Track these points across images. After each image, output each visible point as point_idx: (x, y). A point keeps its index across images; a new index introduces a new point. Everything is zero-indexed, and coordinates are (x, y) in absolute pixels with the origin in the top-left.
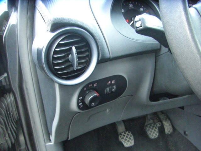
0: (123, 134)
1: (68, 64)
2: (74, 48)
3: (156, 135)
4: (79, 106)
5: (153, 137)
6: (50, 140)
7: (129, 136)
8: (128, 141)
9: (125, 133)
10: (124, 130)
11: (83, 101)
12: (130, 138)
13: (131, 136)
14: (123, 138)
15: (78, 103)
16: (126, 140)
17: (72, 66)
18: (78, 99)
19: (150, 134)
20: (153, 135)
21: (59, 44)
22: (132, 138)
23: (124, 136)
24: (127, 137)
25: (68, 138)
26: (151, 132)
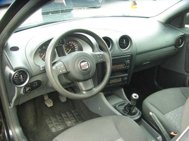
0: (47, 100)
1: (19, 80)
2: (21, 75)
3: (65, 100)
4: (24, 92)
5: (63, 101)
6: (10, 106)
7: (50, 101)
8: (50, 104)
9: (48, 100)
10: (48, 98)
11: (25, 91)
12: (51, 102)
13: (51, 101)
14: (47, 103)
15: (23, 91)
16: (48, 103)
17: (21, 80)
18: (23, 90)
19: (62, 100)
20: (63, 100)
21: (16, 75)
22: (52, 102)
23: (47, 101)
24: (49, 102)
25: (19, 104)
26: (62, 98)
